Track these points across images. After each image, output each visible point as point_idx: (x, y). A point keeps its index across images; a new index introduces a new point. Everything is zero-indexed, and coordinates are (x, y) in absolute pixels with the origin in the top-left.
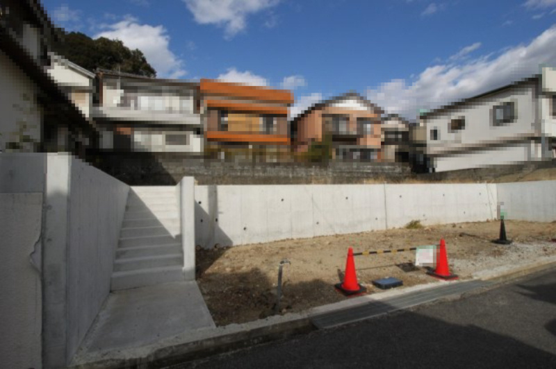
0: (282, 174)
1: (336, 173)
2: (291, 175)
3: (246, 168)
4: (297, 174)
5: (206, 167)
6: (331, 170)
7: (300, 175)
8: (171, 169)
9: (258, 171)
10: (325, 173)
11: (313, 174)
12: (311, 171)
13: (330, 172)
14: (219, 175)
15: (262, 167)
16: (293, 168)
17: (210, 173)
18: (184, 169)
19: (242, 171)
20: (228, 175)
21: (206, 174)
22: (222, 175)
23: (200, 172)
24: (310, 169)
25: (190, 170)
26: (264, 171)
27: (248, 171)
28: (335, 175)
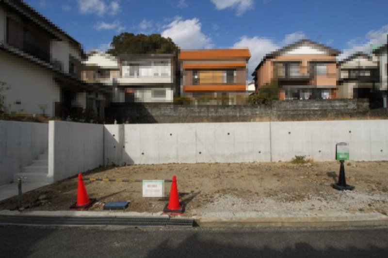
0: (231, 114)
1: (280, 111)
2: (238, 115)
3: (202, 110)
4: (244, 113)
5: (174, 110)
6: (275, 109)
7: (245, 114)
8: (154, 113)
9: (212, 112)
10: (269, 112)
11: (258, 113)
12: (256, 111)
13: (274, 111)
14: (183, 116)
15: (215, 109)
16: (240, 109)
17: (177, 114)
18: (161, 113)
19: (199, 112)
20: (189, 116)
21: (175, 115)
22: (185, 115)
23: (171, 114)
24: (256, 109)
25: (165, 113)
26: (216, 112)
27: (204, 112)
28: (279, 113)
